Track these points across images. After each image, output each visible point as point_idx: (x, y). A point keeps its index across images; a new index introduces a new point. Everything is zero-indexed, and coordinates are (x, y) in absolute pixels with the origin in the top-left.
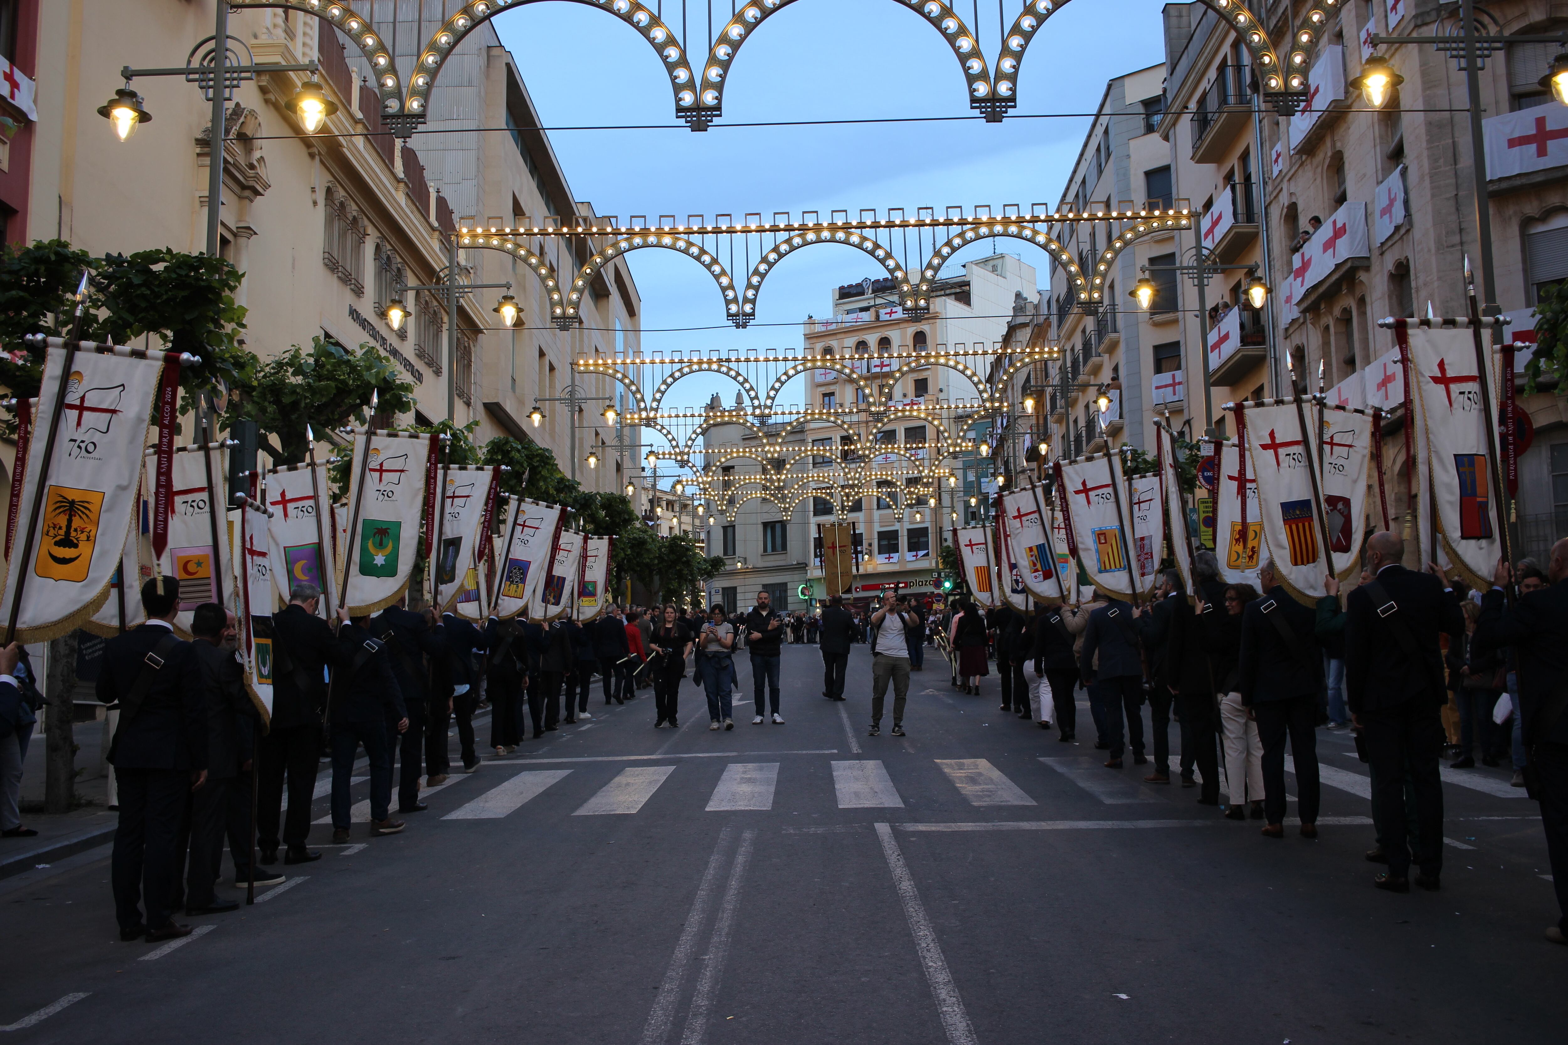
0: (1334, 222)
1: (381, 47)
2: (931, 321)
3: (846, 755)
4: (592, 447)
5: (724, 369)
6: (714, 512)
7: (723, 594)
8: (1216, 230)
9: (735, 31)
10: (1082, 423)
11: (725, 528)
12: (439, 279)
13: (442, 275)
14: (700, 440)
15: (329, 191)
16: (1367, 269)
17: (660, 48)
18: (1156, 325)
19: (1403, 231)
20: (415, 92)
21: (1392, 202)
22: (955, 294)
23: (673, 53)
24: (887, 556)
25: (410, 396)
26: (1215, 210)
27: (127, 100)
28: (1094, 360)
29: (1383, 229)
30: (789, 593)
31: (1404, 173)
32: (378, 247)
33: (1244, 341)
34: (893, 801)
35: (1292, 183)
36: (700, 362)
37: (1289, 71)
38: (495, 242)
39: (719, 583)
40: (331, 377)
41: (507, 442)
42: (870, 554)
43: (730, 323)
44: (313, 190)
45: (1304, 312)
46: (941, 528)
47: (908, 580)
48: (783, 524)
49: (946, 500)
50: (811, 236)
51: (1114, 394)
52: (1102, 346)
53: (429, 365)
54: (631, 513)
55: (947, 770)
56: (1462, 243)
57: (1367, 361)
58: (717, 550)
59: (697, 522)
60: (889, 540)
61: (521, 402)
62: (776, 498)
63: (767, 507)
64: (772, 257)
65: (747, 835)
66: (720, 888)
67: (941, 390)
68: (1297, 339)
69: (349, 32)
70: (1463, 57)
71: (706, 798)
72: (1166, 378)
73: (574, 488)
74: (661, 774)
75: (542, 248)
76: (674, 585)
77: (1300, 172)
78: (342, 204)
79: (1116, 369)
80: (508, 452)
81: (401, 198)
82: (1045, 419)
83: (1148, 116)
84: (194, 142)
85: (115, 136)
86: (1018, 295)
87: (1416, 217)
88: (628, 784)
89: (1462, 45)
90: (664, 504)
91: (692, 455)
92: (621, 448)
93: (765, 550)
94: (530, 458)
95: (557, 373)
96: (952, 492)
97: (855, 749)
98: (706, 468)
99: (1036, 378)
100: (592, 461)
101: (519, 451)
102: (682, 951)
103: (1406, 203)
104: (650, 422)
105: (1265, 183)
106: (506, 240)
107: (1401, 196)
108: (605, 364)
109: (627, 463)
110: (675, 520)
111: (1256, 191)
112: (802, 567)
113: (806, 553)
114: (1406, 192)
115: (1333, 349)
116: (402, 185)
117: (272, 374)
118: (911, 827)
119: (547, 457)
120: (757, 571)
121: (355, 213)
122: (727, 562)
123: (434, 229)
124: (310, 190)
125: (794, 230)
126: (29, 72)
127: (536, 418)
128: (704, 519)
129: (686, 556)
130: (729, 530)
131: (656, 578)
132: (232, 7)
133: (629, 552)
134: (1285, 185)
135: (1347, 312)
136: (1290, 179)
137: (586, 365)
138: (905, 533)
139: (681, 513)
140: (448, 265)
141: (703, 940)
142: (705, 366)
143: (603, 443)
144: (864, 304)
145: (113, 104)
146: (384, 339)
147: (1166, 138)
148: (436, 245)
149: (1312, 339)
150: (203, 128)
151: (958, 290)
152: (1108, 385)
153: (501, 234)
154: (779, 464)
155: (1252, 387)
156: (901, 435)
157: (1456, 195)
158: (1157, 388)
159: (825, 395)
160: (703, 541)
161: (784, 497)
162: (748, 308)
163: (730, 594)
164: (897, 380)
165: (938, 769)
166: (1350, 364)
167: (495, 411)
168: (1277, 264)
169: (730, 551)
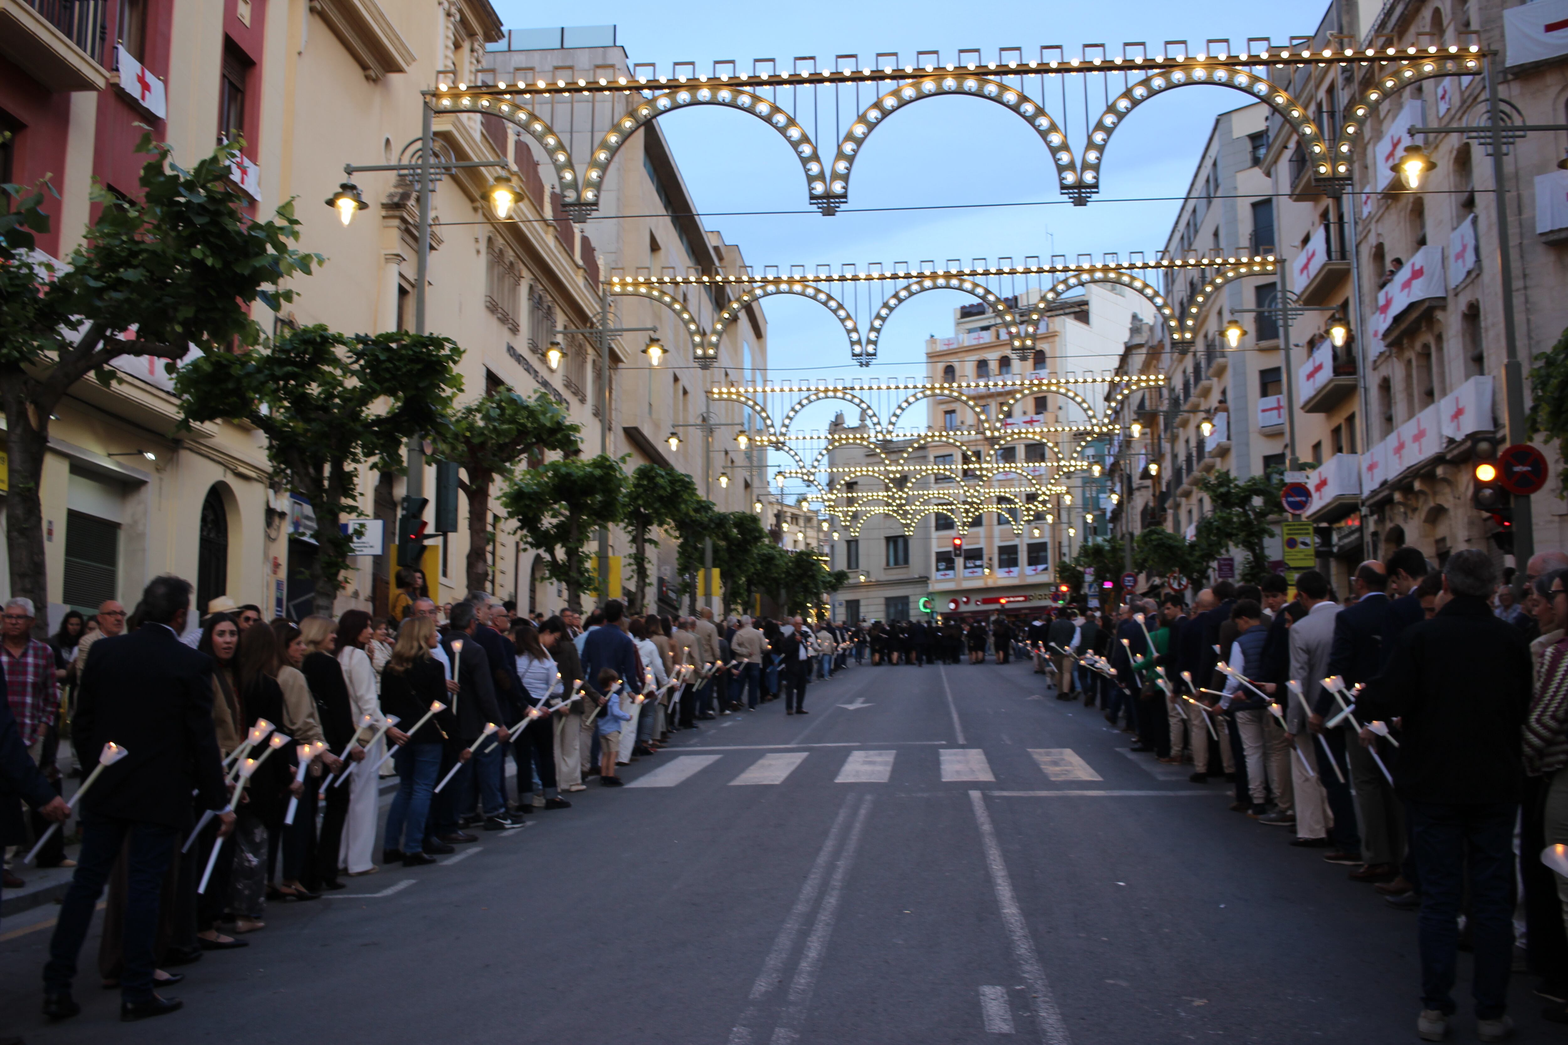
0: (1413, 265)
1: (561, 146)
2: (1051, 340)
3: (953, 744)
4: (724, 467)
5: (848, 397)
6: (839, 528)
7: (847, 607)
8: (1311, 267)
9: (859, 130)
10: (1193, 443)
11: (849, 542)
12: (592, 324)
13: (595, 320)
14: (825, 460)
15: (490, 240)
16: (1444, 308)
17: (795, 145)
18: (1262, 350)
19: (1473, 275)
20: (589, 184)
21: (1464, 247)
22: (1075, 313)
23: (807, 150)
24: (1007, 569)
25: (577, 435)
26: (1310, 246)
27: (349, 193)
28: (1204, 383)
29: (1457, 273)
30: (912, 605)
31: (1475, 222)
32: (531, 288)
33: (1337, 371)
34: (987, 776)
35: (1380, 224)
36: (826, 390)
37: (1335, 158)
38: (643, 290)
39: (843, 596)
40: (512, 421)
41: (652, 469)
42: (990, 567)
43: (855, 362)
44: (477, 240)
45: (1389, 346)
46: (1060, 543)
47: (1028, 593)
48: (905, 539)
49: (1064, 517)
50: (928, 283)
51: (1220, 418)
52: (1211, 371)
53: (575, 394)
54: (760, 531)
55: (1036, 757)
56: (1525, 288)
57: (1444, 393)
58: (841, 565)
59: (821, 536)
60: (1009, 554)
61: (657, 426)
62: (899, 514)
63: (889, 522)
64: (893, 302)
65: (868, 797)
66: (847, 827)
67: (1060, 408)
68: (1384, 371)
69: (533, 134)
70: (1490, 144)
71: (836, 773)
72: (1271, 401)
73: (710, 509)
74: (798, 758)
75: (685, 296)
76: (800, 598)
77: (1386, 215)
78: (501, 251)
79: (1224, 392)
80: (653, 478)
81: (551, 241)
82: (1159, 438)
83: (1255, 148)
84: (380, 206)
85: (340, 222)
86: (1135, 317)
87: (1485, 263)
88: (770, 765)
89: (1488, 134)
90: (789, 519)
91: (817, 474)
92: (751, 468)
93: (888, 564)
94: (672, 482)
95: (690, 396)
96: (1069, 508)
97: (961, 741)
98: (831, 485)
99: (1151, 398)
100: (724, 481)
101: (662, 477)
102: (822, 859)
103: (1477, 250)
104: (778, 446)
105: (1356, 223)
106: (653, 288)
107: (1471, 244)
108: (738, 394)
109: (756, 483)
110: (800, 536)
111: (1348, 229)
112: (924, 580)
113: (928, 567)
114: (1477, 239)
115: (1415, 381)
116: (551, 229)
117: (464, 418)
118: (997, 793)
119: (688, 483)
120: (880, 584)
121: (512, 259)
122: (850, 575)
123: (578, 267)
124: (473, 241)
125: (912, 277)
126: (254, 158)
127: (674, 442)
128: (828, 534)
129: (811, 570)
130: (852, 545)
131: (783, 592)
132: (436, 112)
133: (759, 567)
134: (1373, 226)
135: (1426, 346)
136: (1377, 221)
137: (720, 393)
138: (1025, 548)
139: (805, 527)
140: (599, 310)
141: (837, 853)
142: (831, 394)
143: (732, 462)
144: (985, 323)
145: (337, 196)
146: (536, 372)
147: (1268, 174)
148: (581, 282)
149: (1396, 371)
150: (387, 193)
151: (1077, 309)
152: (1216, 409)
153: (648, 283)
154: (901, 482)
155: (1345, 414)
156: (1021, 452)
157: (1521, 243)
158: (1264, 411)
159: (947, 412)
160: (827, 555)
161: (906, 512)
162: (870, 348)
163: (853, 606)
164: (1016, 400)
165: (1029, 756)
166: (1429, 396)
167: (634, 436)
168: (1367, 300)
169: (853, 565)
